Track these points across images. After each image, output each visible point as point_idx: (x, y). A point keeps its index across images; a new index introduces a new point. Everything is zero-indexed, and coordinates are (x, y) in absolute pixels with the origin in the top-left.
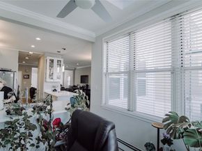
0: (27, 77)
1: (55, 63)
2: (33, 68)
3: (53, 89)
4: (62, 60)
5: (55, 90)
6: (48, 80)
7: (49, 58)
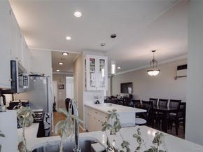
0: (62, 87)
1: (97, 63)
2: (67, 78)
3: (96, 100)
4: (106, 59)
5: (97, 102)
6: (89, 88)
7: (88, 57)
